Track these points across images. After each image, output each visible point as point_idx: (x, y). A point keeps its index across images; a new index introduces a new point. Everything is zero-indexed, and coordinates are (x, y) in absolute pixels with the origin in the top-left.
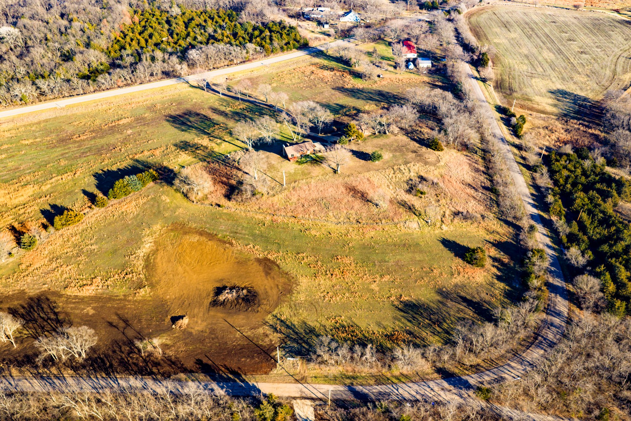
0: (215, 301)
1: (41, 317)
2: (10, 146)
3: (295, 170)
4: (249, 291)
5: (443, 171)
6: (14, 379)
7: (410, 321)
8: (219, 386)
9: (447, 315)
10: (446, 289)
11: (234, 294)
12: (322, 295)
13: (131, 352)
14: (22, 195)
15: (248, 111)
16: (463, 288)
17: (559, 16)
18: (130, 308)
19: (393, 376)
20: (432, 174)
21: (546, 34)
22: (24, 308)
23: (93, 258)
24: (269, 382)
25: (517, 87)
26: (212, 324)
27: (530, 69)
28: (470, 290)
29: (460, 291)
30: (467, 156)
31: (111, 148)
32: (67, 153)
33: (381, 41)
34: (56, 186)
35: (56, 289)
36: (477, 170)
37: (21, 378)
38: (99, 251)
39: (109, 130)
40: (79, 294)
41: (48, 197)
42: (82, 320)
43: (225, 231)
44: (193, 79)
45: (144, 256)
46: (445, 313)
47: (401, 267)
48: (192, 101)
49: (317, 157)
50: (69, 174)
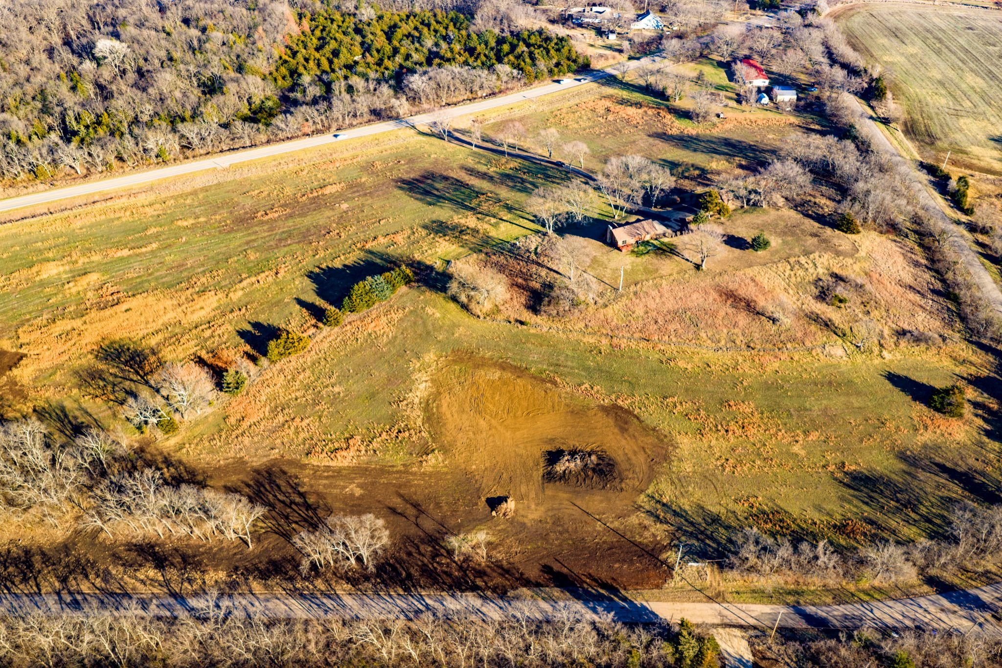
0: (549, 473)
1: (279, 500)
2: (158, 229)
3: (632, 266)
4: (600, 458)
5: (866, 265)
6: (258, 599)
7: (867, 504)
8: (589, 607)
9: (922, 493)
10: (911, 451)
11: (578, 461)
12: (719, 463)
13: (437, 555)
14: (202, 308)
15: (524, 173)
16: (937, 451)
17: (974, 19)
18: (419, 485)
19: (859, 590)
20: (852, 270)
21: (962, 47)
22: (248, 486)
23: (340, 407)
24: (666, 601)
25: (939, 131)
26: (553, 509)
27: (951, 103)
28: (949, 454)
29: (933, 456)
30: (895, 241)
31: (323, 232)
32: (254, 240)
33: (704, 60)
34: (251, 292)
35: (294, 456)
36: (917, 264)
37: (269, 596)
38: (347, 396)
39: (311, 204)
40: (332, 464)
41: (244, 310)
42: (346, 505)
43: (540, 363)
44: (422, 121)
45: (420, 403)
46: (917, 490)
47: (833, 418)
48: (429, 156)
49: (662, 243)
50: (267, 273)
